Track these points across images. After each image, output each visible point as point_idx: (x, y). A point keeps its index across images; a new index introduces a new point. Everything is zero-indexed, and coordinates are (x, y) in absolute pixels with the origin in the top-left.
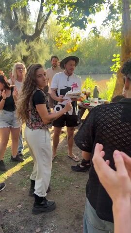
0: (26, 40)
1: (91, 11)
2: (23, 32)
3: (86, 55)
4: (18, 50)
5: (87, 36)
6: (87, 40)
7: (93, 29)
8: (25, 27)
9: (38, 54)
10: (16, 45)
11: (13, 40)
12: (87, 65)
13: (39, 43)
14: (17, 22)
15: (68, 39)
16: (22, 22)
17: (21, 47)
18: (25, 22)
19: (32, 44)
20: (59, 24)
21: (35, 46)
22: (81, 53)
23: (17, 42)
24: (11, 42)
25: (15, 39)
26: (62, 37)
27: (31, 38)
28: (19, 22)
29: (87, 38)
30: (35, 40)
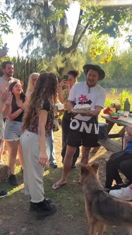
0: (62, 52)
1: (121, 16)
2: (60, 45)
3: (126, 67)
4: (54, 62)
5: (128, 48)
6: (128, 52)
7: (128, 38)
8: (63, 40)
9: (74, 65)
10: (53, 57)
11: (50, 52)
12: (127, 77)
13: (76, 55)
14: (55, 35)
15: (101, 49)
16: (60, 35)
17: (57, 59)
18: (62, 35)
19: (68, 55)
20: (91, 34)
21: (71, 58)
22: (121, 65)
23: (54, 54)
24: (48, 54)
25: (51, 51)
26: (96, 47)
27: (67, 50)
28: (57, 35)
29: (127, 51)
30: (71, 52)
